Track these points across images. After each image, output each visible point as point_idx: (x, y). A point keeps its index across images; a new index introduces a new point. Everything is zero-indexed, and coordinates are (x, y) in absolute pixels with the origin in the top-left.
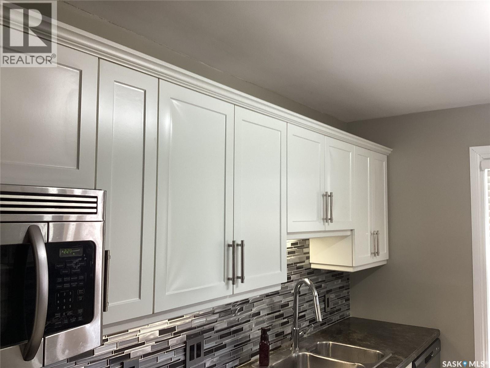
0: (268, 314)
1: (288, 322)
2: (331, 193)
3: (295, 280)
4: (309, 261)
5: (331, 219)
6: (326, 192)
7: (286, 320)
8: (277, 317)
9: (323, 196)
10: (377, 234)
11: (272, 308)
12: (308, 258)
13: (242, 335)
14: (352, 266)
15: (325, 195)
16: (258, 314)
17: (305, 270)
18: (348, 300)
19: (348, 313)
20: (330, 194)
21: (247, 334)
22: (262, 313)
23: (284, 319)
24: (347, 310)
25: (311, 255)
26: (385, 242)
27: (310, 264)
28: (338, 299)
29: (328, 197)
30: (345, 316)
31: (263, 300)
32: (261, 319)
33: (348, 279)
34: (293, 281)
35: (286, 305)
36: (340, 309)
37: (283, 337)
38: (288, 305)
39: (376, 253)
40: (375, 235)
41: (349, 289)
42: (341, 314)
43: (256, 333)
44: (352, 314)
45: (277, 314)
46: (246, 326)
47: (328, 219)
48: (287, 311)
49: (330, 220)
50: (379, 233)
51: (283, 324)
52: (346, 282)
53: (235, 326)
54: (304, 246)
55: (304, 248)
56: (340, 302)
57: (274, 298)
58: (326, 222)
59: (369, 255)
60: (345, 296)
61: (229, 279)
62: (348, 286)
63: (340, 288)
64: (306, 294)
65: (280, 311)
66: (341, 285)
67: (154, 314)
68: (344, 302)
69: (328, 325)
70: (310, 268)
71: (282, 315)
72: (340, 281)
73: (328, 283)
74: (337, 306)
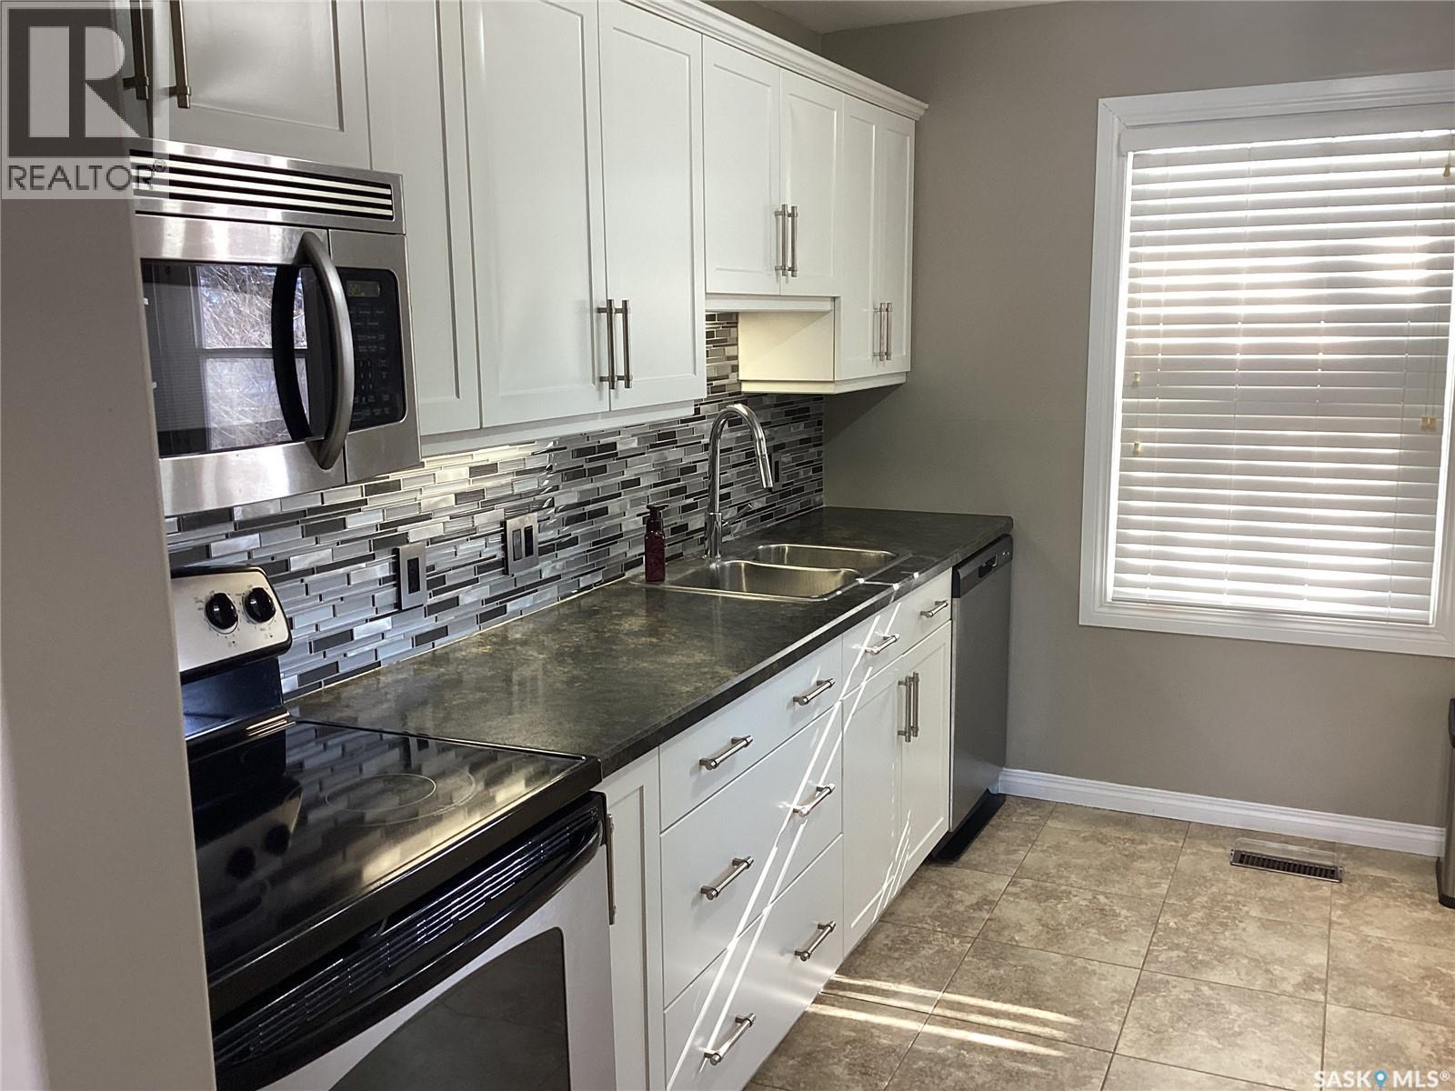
0: (656, 485)
1: (694, 506)
2: (793, 208)
3: (710, 417)
4: (738, 375)
5: (792, 269)
6: (784, 206)
7: (691, 501)
8: (673, 493)
9: (777, 214)
10: (887, 310)
11: (663, 473)
12: (735, 369)
13: (607, 523)
14: (832, 380)
15: (782, 213)
16: (637, 482)
17: (730, 395)
18: (817, 470)
19: (817, 499)
20: (790, 211)
21: (617, 521)
22: (644, 482)
23: (687, 497)
24: (816, 491)
25: (742, 362)
26: (905, 332)
27: (740, 382)
28: (797, 465)
29: (787, 215)
30: (812, 505)
31: (644, 454)
32: (642, 494)
33: (820, 423)
34: (703, 418)
35: (692, 469)
36: (802, 489)
37: (687, 535)
38: (694, 469)
39: (884, 355)
40: (883, 311)
41: (821, 444)
42: (804, 499)
43: (633, 522)
44: (827, 500)
45: (674, 486)
46: (613, 506)
47: (787, 268)
48: (695, 482)
49: (790, 272)
50: (892, 308)
51: (686, 509)
52: (816, 430)
53: (592, 503)
54: (725, 340)
55: (726, 346)
56: (801, 472)
57: (667, 451)
58: (783, 275)
59: (870, 358)
60: (812, 462)
61: (602, 379)
62: (820, 438)
63: (802, 441)
64: (730, 449)
65: (679, 480)
66: (805, 436)
67: (482, 431)
68: (811, 474)
69: (777, 520)
70: (740, 393)
71: (682, 490)
72: (802, 425)
73: (776, 429)
74: (797, 481)
